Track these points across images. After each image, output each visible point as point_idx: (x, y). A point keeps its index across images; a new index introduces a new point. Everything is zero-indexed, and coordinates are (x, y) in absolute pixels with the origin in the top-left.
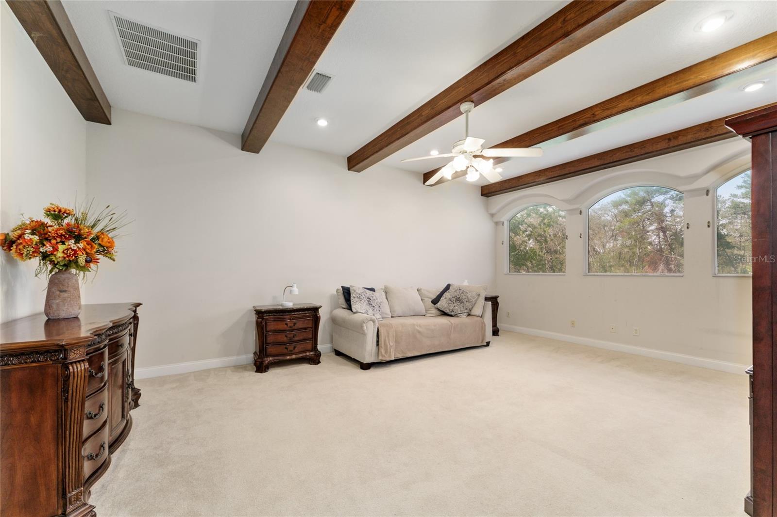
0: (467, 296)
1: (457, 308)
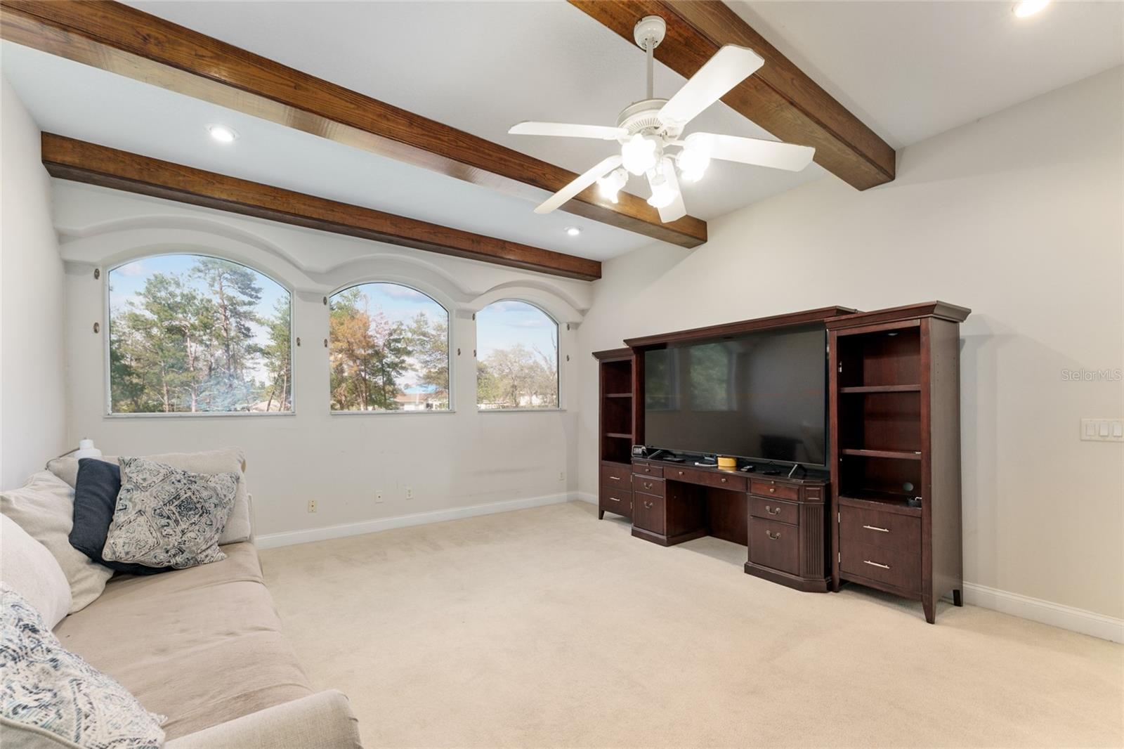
0: (215, 490)
1: (193, 535)
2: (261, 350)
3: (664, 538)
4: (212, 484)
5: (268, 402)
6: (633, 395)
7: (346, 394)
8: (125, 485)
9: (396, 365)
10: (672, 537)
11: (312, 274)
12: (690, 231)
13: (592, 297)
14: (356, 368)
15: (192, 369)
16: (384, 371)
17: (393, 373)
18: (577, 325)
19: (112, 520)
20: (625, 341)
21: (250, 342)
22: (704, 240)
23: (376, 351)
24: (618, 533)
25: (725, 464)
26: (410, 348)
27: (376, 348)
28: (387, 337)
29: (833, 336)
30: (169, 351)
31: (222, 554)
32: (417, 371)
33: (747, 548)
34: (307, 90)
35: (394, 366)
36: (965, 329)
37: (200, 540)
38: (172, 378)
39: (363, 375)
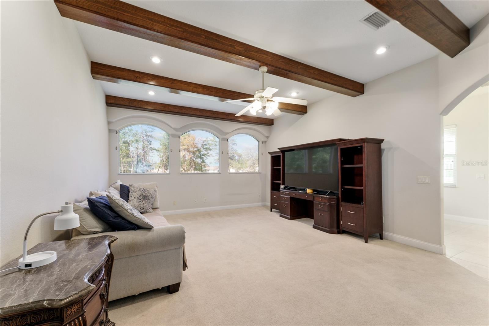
0: (151, 194)
2: (155, 149)
3: (289, 217)
4: (150, 192)
5: (158, 169)
6: (281, 167)
7: (187, 166)
8: (131, 191)
9: (206, 154)
10: (292, 217)
11: (175, 129)
12: (300, 110)
13: (270, 132)
14: (191, 156)
15: (132, 157)
16: (201, 157)
17: (205, 158)
18: (265, 142)
19: (128, 199)
20: (278, 148)
21: (152, 146)
22: (306, 112)
23: (198, 149)
24: (275, 216)
25: (309, 191)
26: (211, 148)
27: (198, 148)
28: (202, 144)
29: (339, 148)
30: (124, 150)
31: (152, 211)
32: (214, 156)
33: (313, 220)
34: (175, 83)
35: (204, 155)
36: (383, 146)
37: (147, 206)
38: (125, 160)
39: (193, 159)
